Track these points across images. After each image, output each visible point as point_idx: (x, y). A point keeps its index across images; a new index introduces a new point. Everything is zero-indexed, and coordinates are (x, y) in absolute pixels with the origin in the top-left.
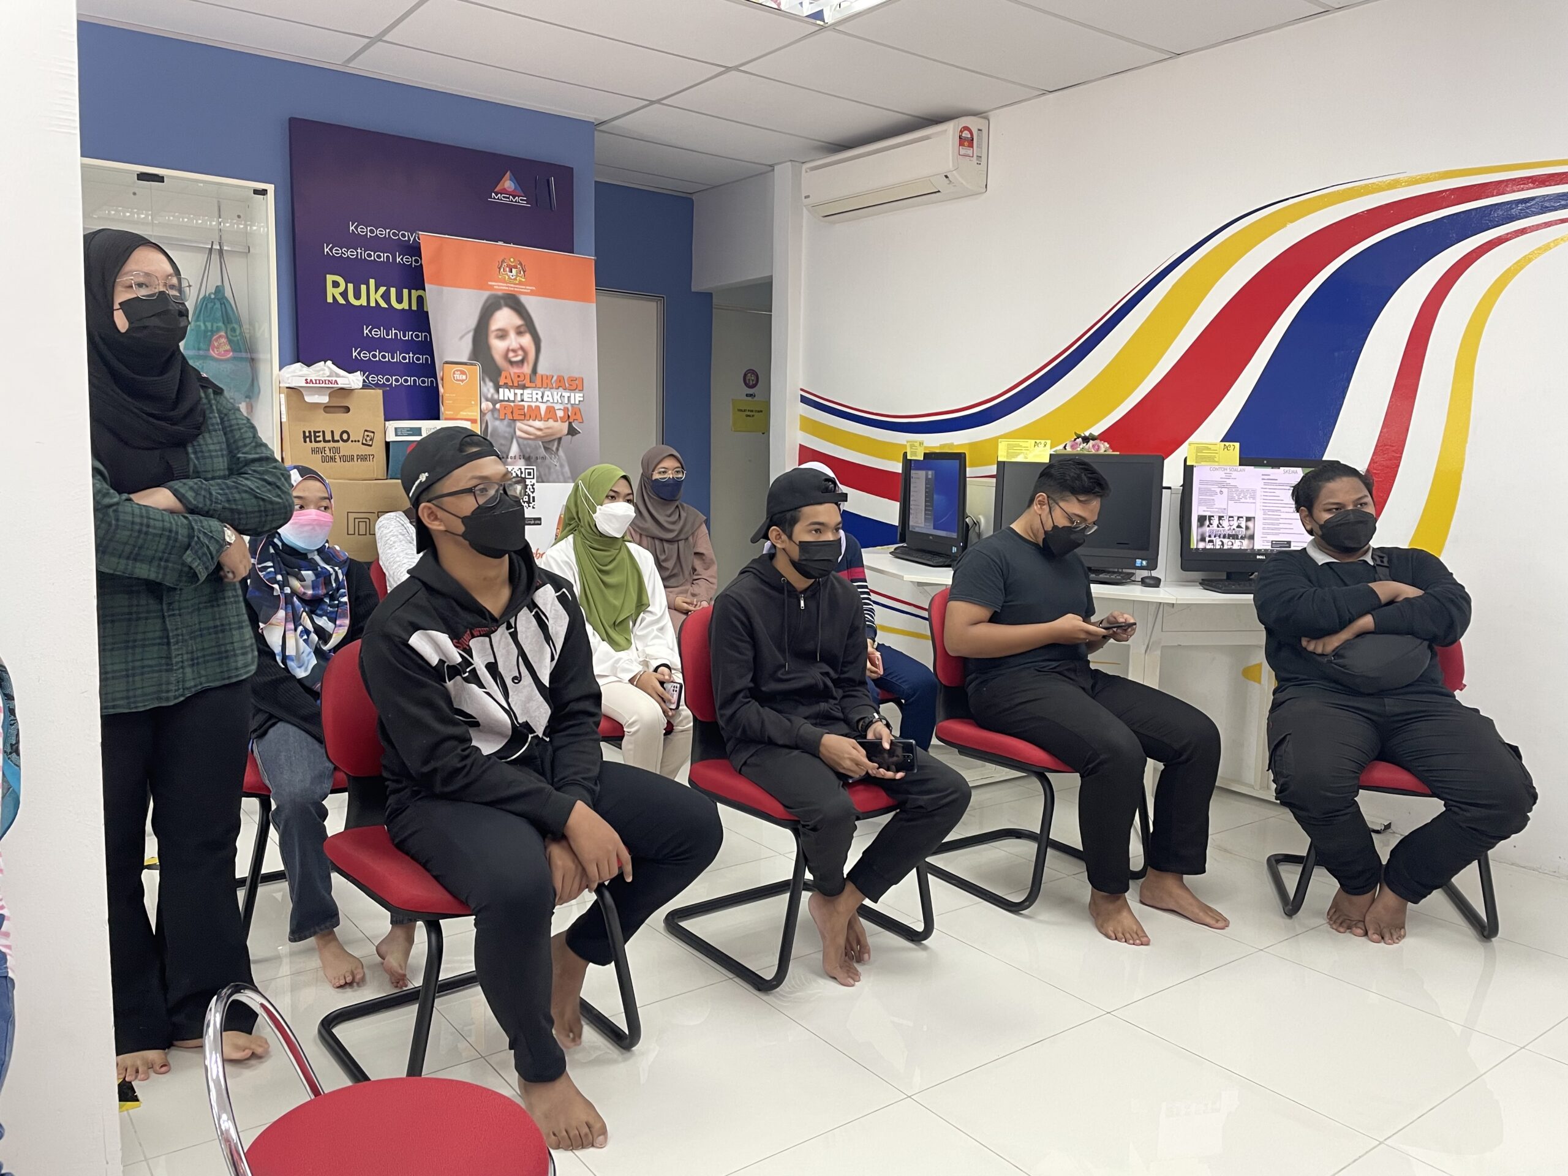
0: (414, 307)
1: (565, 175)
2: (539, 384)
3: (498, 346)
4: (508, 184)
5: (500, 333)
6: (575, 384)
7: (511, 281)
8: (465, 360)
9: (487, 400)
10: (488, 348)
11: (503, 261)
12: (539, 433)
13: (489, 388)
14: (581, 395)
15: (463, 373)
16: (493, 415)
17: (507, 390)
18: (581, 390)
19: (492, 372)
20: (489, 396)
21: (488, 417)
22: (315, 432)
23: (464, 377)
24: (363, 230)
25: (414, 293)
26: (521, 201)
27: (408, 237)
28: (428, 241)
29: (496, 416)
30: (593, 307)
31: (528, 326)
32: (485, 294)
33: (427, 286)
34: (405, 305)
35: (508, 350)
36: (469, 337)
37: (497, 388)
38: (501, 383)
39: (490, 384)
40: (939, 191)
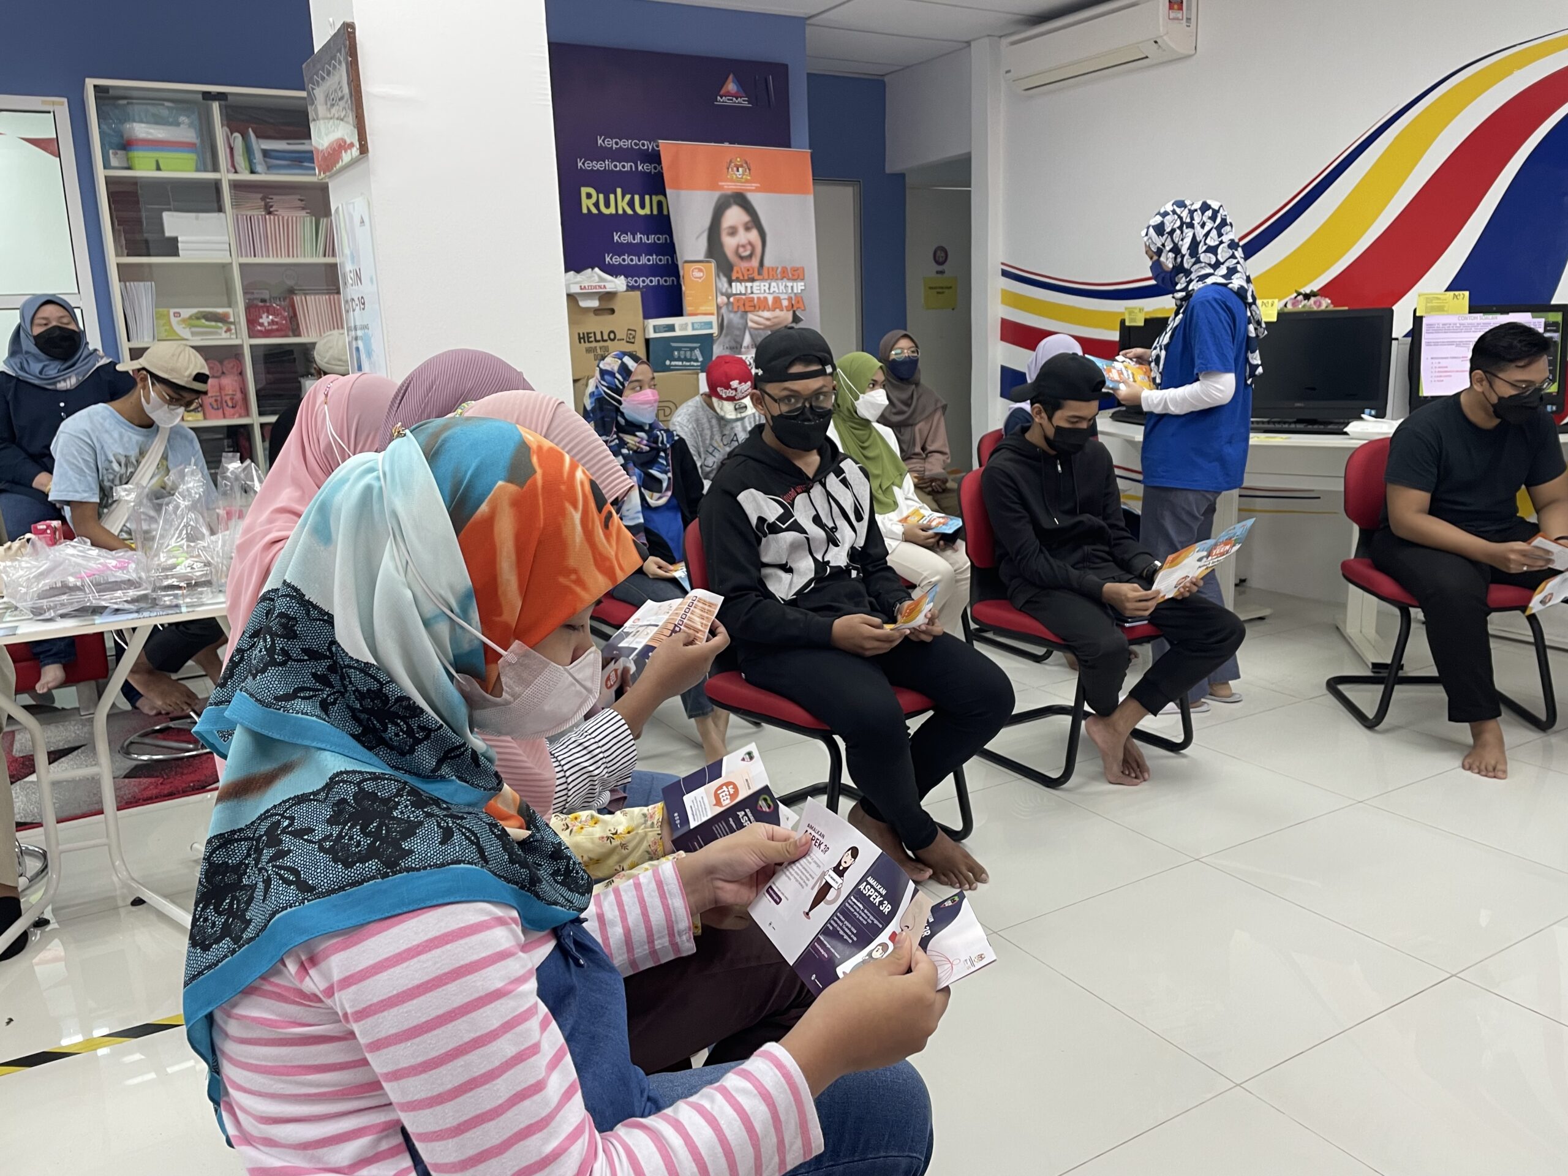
0: (655, 212)
1: (781, 71)
2: (766, 277)
3: (729, 243)
4: (731, 86)
5: (731, 231)
6: (796, 274)
7: (738, 180)
8: (701, 257)
9: (722, 294)
10: (720, 245)
11: (731, 162)
12: (768, 323)
13: (723, 283)
14: (803, 284)
15: (700, 270)
16: (728, 308)
17: (738, 284)
18: (803, 279)
19: (726, 268)
20: (724, 290)
21: (724, 310)
22: (588, 334)
23: (701, 274)
24: (611, 143)
25: (655, 199)
26: (743, 102)
27: (648, 145)
28: (667, 148)
29: (730, 308)
30: (810, 199)
31: (755, 222)
32: (716, 195)
33: (668, 191)
34: (647, 211)
35: (738, 247)
36: (705, 236)
37: (730, 283)
38: (734, 278)
39: (724, 280)
40: (1147, 57)
